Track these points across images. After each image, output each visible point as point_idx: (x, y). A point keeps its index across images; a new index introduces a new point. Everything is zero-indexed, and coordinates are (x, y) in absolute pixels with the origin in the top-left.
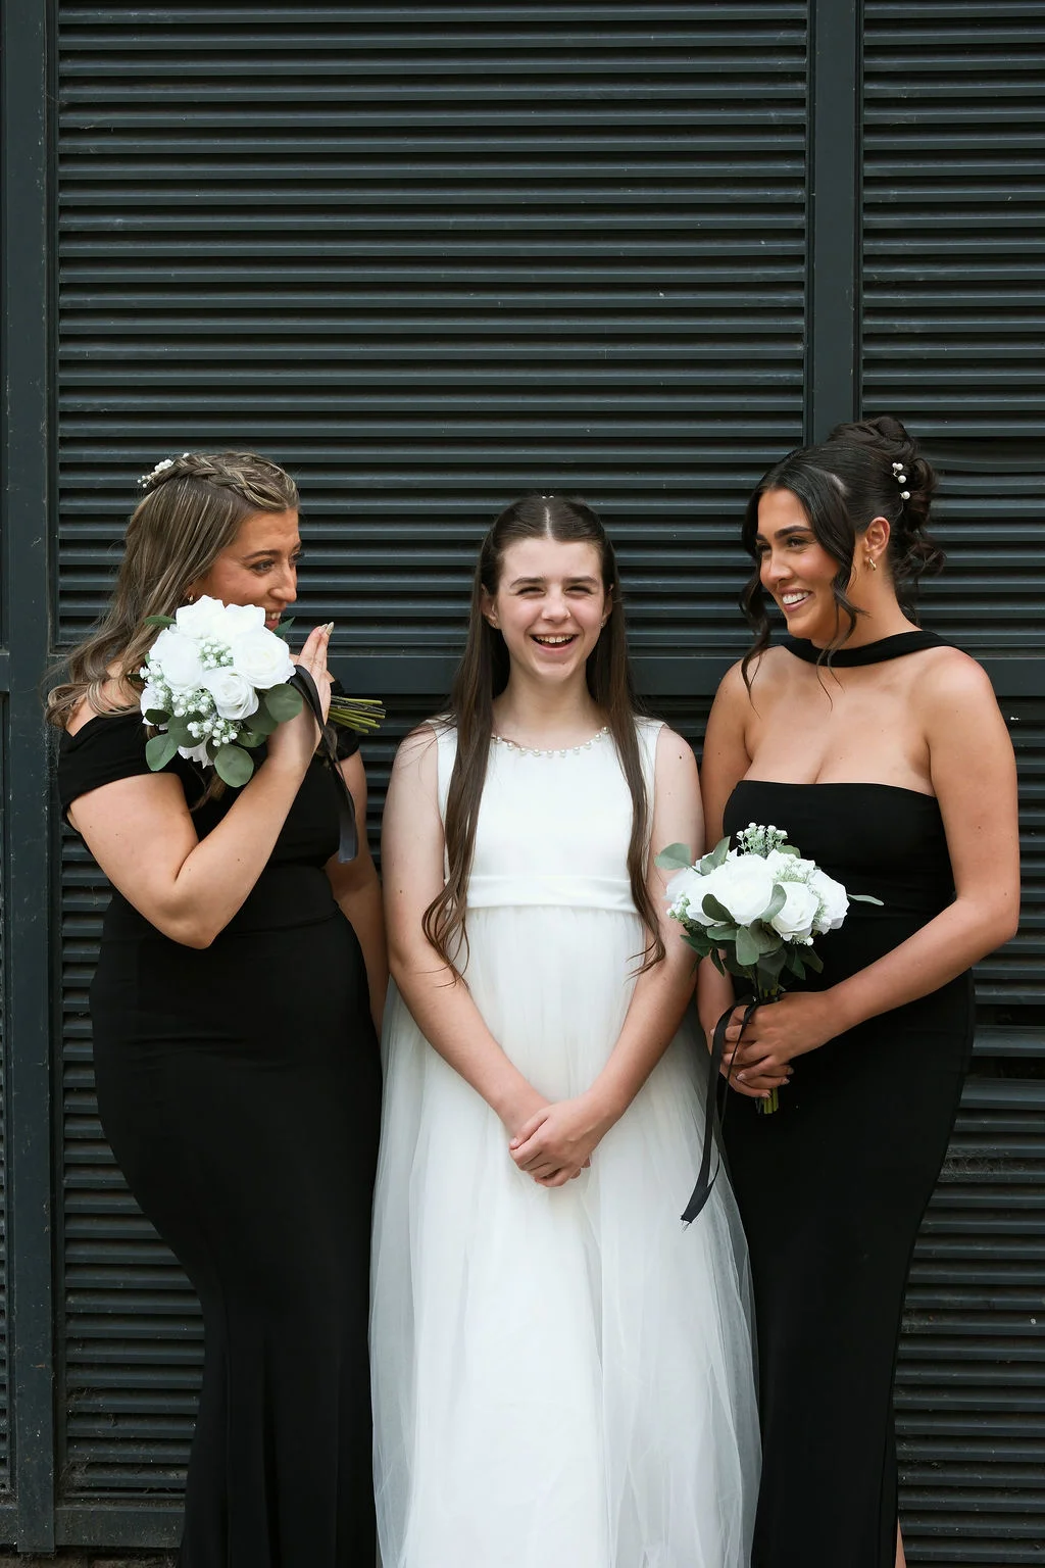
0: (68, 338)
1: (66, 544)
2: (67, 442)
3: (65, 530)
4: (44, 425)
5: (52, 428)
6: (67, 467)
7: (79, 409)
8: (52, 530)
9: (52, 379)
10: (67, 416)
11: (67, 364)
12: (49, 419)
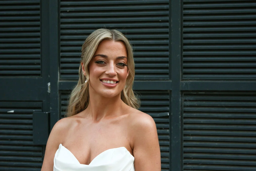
0: (185, 9)
1: (185, 56)
2: (185, 33)
3: (184, 53)
4: (180, 29)
5: (182, 30)
6: (185, 39)
7: (188, 25)
8: (182, 53)
9: (182, 18)
10: (185, 27)
11: (185, 15)
12: (181, 27)
